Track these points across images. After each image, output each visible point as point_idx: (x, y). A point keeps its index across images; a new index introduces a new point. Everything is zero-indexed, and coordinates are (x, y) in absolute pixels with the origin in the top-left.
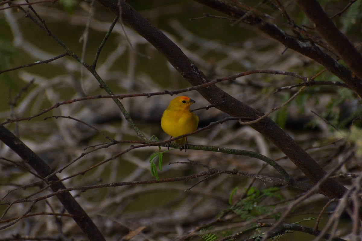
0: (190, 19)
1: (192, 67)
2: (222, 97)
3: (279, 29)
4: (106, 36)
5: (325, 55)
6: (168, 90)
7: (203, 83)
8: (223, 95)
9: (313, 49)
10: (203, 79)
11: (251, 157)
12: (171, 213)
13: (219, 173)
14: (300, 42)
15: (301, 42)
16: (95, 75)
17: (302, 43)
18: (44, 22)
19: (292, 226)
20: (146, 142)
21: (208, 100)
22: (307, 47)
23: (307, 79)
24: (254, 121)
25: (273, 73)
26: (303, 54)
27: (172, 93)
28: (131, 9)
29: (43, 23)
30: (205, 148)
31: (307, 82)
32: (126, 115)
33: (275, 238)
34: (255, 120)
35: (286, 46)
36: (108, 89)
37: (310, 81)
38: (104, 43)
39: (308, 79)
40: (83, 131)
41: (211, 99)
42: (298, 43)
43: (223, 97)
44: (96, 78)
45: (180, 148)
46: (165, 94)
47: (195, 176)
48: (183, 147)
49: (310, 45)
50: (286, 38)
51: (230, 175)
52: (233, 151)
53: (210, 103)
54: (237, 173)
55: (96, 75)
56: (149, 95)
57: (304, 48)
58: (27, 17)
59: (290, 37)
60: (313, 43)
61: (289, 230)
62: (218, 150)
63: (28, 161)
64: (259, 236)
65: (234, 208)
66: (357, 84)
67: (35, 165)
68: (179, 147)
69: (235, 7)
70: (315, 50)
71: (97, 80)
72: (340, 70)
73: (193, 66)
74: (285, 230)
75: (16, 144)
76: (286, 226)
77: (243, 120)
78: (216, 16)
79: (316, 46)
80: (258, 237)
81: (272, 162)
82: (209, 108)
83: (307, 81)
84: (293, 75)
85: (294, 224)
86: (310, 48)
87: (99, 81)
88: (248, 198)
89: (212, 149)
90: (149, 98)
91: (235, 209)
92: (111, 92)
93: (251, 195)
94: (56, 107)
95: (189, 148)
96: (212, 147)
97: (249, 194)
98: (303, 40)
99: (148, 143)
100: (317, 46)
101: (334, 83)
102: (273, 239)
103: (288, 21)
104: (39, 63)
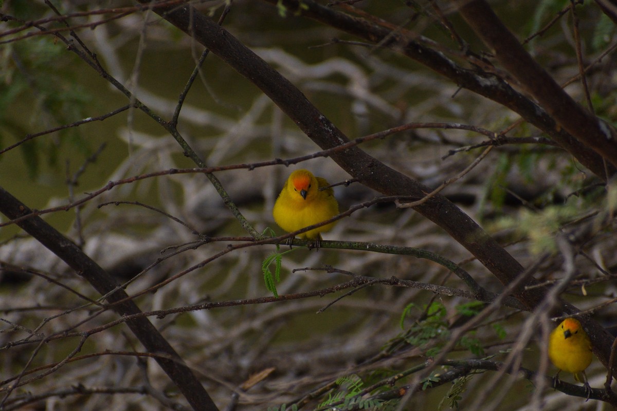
0: (309, 47)
1: (322, 121)
2: (368, 167)
3: (447, 59)
4: (192, 75)
5: (520, 97)
6: (280, 158)
7: (339, 143)
8: (370, 163)
9: (501, 88)
10: (340, 139)
11: (419, 257)
12: (344, 343)
13: (369, 284)
14: (480, 78)
15: (482, 77)
16: (176, 137)
17: (483, 79)
18: (95, 56)
19: (480, 363)
20: (256, 239)
21: (348, 171)
22: (491, 86)
23: (494, 135)
24: (417, 202)
25: (443, 127)
26: (486, 97)
27: (287, 162)
28: (224, 34)
29: (93, 58)
30: (348, 245)
31: (494, 139)
32: (226, 197)
33: (455, 381)
34: (420, 199)
35: (458, 86)
36: (196, 158)
37: (500, 137)
38: (190, 86)
39: (496, 135)
40: (206, 219)
41: (352, 170)
42: (478, 79)
43: (371, 166)
44: (178, 141)
45: (309, 247)
46: (277, 164)
47: (333, 289)
48: (313, 244)
49: (496, 83)
50: (457, 72)
51: (387, 286)
52: (390, 249)
53: (351, 175)
54: (398, 282)
55: (178, 137)
56: (252, 167)
57: (487, 87)
58: (70, 49)
59: (464, 71)
60: (500, 79)
61: (476, 369)
62: (368, 247)
63: (82, 273)
64: (430, 379)
65: (408, 336)
66: (571, 141)
67: (93, 279)
68: (306, 245)
69: (377, 27)
70: (504, 90)
71: (180, 143)
72: (545, 120)
73: (323, 119)
74: (470, 370)
75: (63, 246)
76: (471, 363)
77: (403, 200)
78: (350, 42)
79: (505, 83)
80: (427, 381)
81: (451, 264)
82: (350, 184)
83: (494, 137)
84: (473, 128)
85: (484, 359)
86: (496, 87)
87: (183, 146)
88: (430, 319)
89: (358, 247)
90: (252, 171)
91: (408, 338)
92: (202, 163)
93: (434, 315)
94: (109, 190)
95: (321, 246)
96: (358, 243)
97: (430, 312)
98: (486, 76)
99: (259, 240)
100: (507, 83)
101: (536, 140)
102: (453, 383)
103: (460, 47)
104: (90, 121)
